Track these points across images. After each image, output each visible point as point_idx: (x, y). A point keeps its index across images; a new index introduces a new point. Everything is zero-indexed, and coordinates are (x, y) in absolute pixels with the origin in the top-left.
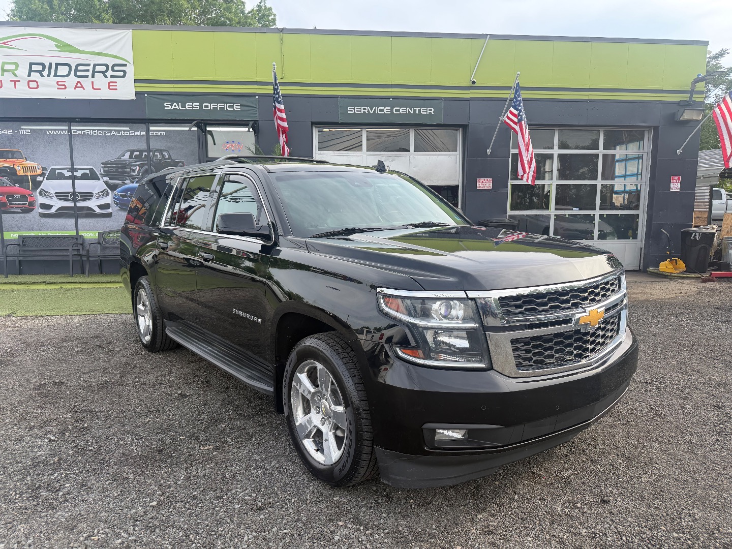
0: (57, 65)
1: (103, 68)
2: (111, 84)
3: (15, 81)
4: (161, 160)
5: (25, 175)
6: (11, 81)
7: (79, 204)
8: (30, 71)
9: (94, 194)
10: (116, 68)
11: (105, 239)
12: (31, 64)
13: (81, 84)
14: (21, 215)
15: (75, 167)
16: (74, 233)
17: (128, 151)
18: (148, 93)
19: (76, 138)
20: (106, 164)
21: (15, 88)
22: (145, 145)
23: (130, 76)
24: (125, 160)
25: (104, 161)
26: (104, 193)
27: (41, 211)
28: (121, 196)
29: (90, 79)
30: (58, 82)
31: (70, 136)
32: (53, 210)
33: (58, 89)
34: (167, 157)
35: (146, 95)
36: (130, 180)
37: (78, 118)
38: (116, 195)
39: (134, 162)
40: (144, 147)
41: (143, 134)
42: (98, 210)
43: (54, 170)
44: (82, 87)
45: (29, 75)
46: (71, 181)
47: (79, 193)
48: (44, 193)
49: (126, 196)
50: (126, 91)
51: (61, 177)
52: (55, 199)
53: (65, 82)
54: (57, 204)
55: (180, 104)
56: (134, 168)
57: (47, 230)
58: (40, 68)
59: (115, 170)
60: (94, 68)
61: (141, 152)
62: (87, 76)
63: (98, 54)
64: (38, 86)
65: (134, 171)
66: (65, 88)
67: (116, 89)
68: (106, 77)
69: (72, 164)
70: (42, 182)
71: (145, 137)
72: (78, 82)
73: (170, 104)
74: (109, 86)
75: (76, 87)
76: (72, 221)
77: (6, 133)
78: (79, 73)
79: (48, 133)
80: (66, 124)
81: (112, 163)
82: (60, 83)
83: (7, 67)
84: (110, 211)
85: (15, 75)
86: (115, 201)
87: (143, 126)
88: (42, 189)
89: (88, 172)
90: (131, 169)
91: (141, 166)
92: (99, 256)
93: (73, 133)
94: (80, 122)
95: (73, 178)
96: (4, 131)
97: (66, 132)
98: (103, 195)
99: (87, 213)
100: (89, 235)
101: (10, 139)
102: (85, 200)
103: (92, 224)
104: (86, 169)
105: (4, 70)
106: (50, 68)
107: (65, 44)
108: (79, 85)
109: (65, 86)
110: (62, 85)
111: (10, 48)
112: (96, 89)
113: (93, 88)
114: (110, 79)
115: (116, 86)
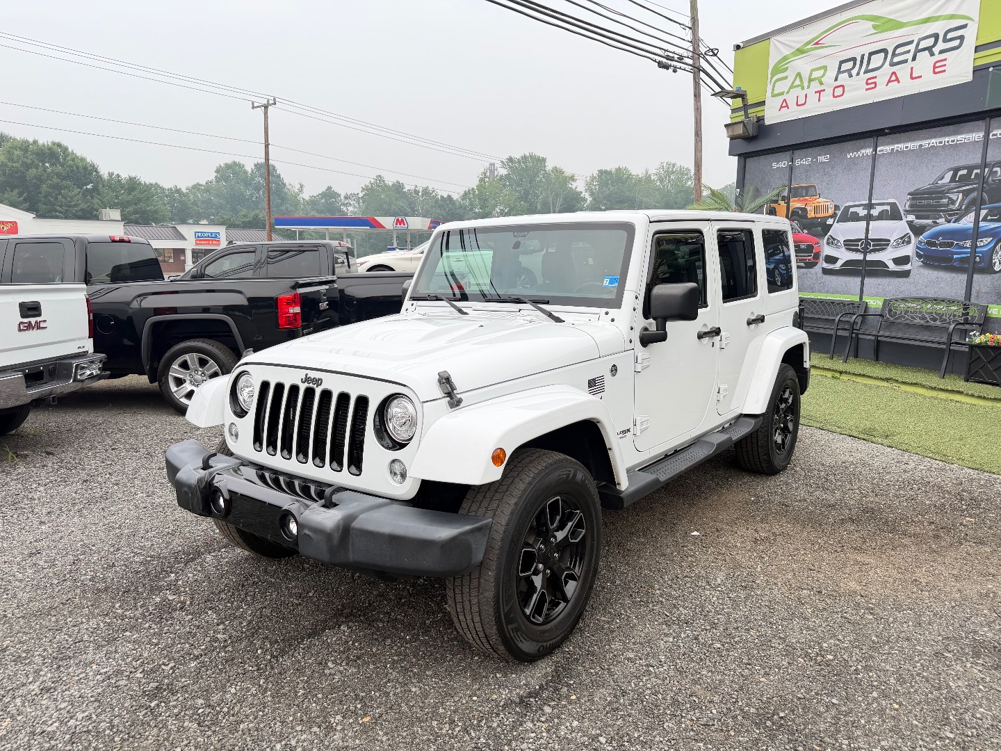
0: (871, 54)
1: (931, 41)
2: (937, 65)
3: (819, 92)
5: (816, 218)
6: (816, 92)
7: (870, 257)
8: (839, 72)
9: (892, 241)
10: (949, 36)
11: (890, 311)
12: (842, 62)
13: (896, 75)
14: (804, 270)
15: (873, 202)
16: (857, 299)
17: (950, 170)
18: (996, 65)
19: (881, 160)
20: (915, 195)
21: (819, 100)
22: (980, 156)
23: (970, 43)
24: (943, 185)
25: (912, 189)
26: (905, 240)
27: (825, 265)
28: (929, 243)
29: (909, 64)
30: (867, 80)
31: (874, 157)
32: (838, 266)
33: (867, 90)
35: (991, 69)
36: (945, 217)
37: (888, 128)
38: (920, 242)
39: (956, 188)
40: (976, 159)
41: (982, 134)
42: (892, 267)
43: (848, 208)
44: (897, 80)
45: (836, 80)
46: (864, 223)
47: (871, 239)
48: (832, 242)
49: (934, 244)
50: (959, 69)
51: (855, 218)
52: (843, 249)
53: (876, 77)
54: (844, 256)
56: (954, 197)
57: (827, 292)
58: (850, 65)
59: (925, 202)
60: (918, 45)
61: (970, 169)
62: (906, 61)
63: (927, 20)
64: (844, 91)
65: (953, 202)
66: (876, 86)
67: (944, 71)
68: (932, 54)
69: (870, 199)
70: (832, 225)
71: (981, 144)
72: (894, 73)
74: (935, 67)
75: (889, 81)
76: (859, 280)
77: (804, 163)
78: (896, 60)
79: (849, 157)
80: (871, 141)
81: (926, 192)
82: (869, 81)
83: (815, 75)
84: (908, 267)
85: (821, 83)
86: (917, 253)
87: (980, 123)
88: (830, 236)
89: (888, 208)
90: (950, 199)
91: (966, 194)
92: (878, 336)
93: (878, 153)
94: (890, 134)
95: (869, 218)
96: (803, 161)
97: (869, 151)
98: (903, 243)
99: (878, 270)
100: (875, 303)
101: (807, 171)
102: (878, 250)
103: (880, 287)
104: (888, 204)
105: (810, 80)
106: (862, 62)
107: (883, 20)
108: (894, 78)
109: (875, 83)
110: (872, 83)
111: (823, 47)
112: (916, 78)
113: (912, 78)
114: (938, 57)
115: (945, 65)
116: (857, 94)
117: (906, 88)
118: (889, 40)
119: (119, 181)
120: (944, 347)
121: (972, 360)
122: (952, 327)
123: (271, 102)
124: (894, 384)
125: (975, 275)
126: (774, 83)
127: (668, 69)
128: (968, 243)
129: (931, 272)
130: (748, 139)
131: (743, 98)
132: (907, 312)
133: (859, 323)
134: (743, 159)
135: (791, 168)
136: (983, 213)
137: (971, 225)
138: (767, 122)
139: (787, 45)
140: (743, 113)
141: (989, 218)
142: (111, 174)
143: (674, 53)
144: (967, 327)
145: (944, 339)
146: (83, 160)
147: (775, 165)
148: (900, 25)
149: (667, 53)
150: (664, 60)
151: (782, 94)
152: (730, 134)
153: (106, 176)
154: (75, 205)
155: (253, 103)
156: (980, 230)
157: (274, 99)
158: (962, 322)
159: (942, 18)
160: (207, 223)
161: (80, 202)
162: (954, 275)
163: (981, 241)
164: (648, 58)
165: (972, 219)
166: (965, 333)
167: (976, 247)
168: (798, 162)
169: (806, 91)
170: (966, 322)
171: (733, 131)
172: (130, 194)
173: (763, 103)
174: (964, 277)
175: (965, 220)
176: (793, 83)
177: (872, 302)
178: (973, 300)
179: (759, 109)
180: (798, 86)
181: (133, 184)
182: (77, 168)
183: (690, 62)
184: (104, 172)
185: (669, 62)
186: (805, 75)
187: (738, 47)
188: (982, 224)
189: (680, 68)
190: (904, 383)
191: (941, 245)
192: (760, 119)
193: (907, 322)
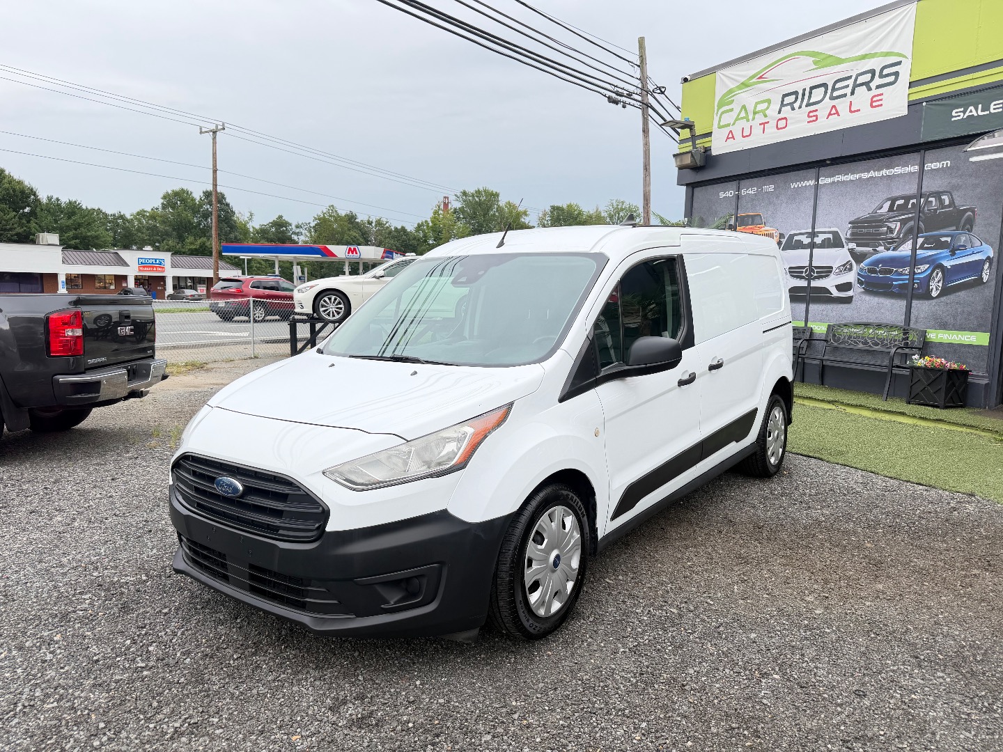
0: (812, 88)
1: (867, 77)
2: (875, 99)
3: (764, 124)
4: (936, 210)
6: (760, 124)
7: (814, 284)
8: (782, 105)
9: (834, 269)
10: (885, 72)
11: (834, 335)
12: (785, 96)
13: (836, 110)
15: (816, 230)
16: (802, 324)
17: (888, 199)
18: (929, 100)
19: (823, 190)
20: (855, 224)
21: (764, 132)
22: (916, 187)
23: (904, 79)
24: (884, 215)
25: (852, 219)
26: (847, 268)
28: (869, 270)
29: (849, 98)
30: (811, 112)
31: (817, 187)
33: (808, 122)
34: (947, 202)
35: (924, 104)
36: (885, 245)
37: (829, 159)
38: (861, 270)
39: (894, 217)
40: (912, 189)
41: (916, 168)
42: (835, 293)
43: (792, 236)
44: (837, 113)
45: (779, 112)
46: (808, 251)
47: (815, 267)
49: (875, 272)
50: (895, 104)
51: (799, 245)
52: (788, 276)
53: (817, 110)
54: (790, 282)
55: (980, 106)
56: (893, 227)
58: (792, 98)
59: (865, 231)
60: (856, 80)
61: (907, 199)
62: (845, 95)
63: (864, 57)
64: (786, 124)
65: (891, 230)
66: (817, 119)
67: (881, 105)
68: (870, 89)
69: (813, 228)
71: (917, 175)
72: (834, 107)
73: (962, 109)
74: (872, 102)
75: (830, 114)
76: (803, 306)
77: (750, 192)
78: (836, 94)
79: (792, 187)
80: (812, 172)
81: (865, 221)
82: (811, 114)
83: (760, 107)
84: (850, 293)
85: (766, 116)
86: (859, 279)
87: (916, 156)
89: (830, 236)
90: (889, 228)
91: (904, 222)
92: (822, 360)
93: (820, 183)
94: (832, 164)
95: (812, 246)
96: (749, 190)
97: (812, 183)
98: (845, 270)
99: (822, 296)
100: (820, 328)
101: (753, 200)
102: (822, 277)
103: (824, 313)
104: (829, 232)
105: (755, 113)
106: (804, 95)
107: (824, 56)
108: (834, 111)
109: (816, 116)
110: (814, 116)
111: (766, 82)
112: (855, 111)
113: (851, 111)
114: (875, 92)
115: (881, 100)
116: (799, 126)
117: (845, 121)
118: (829, 75)
119: (59, 205)
120: (886, 371)
121: (913, 383)
122: (893, 350)
123: (220, 127)
124: (840, 407)
125: (913, 301)
126: (721, 115)
127: (617, 104)
128: (907, 271)
129: (872, 298)
130: (696, 168)
131: (691, 129)
132: (850, 337)
133: (805, 349)
134: (690, 189)
135: (738, 197)
136: (920, 241)
137: (909, 253)
138: (714, 153)
139: (732, 79)
140: (690, 143)
141: (926, 246)
142: (50, 199)
143: (623, 89)
144: (907, 351)
145: (886, 362)
146: (20, 183)
147: (722, 195)
148: (840, 61)
149: (616, 89)
150: (614, 95)
151: (728, 125)
152: (679, 163)
153: (44, 201)
154: (11, 229)
155: (201, 129)
156: (918, 257)
157: (223, 124)
158: (903, 346)
159: (878, 55)
160: (152, 249)
161: (15, 226)
162: (893, 301)
163: (919, 268)
164: (597, 92)
165: (910, 247)
166: (906, 357)
167: (914, 273)
168: (743, 192)
169: (751, 123)
170: (907, 346)
171: (681, 161)
172: (69, 218)
173: (709, 134)
174: (903, 303)
175: (904, 247)
176: (739, 115)
177: (816, 328)
178: (912, 325)
179: (707, 139)
180: (742, 118)
181: (73, 209)
182: (14, 190)
183: (639, 98)
184: (43, 196)
185: (619, 98)
186: (750, 108)
187: (686, 80)
188: (919, 252)
189: (629, 104)
190: (848, 405)
191: (881, 272)
192: (707, 150)
193: (851, 347)
